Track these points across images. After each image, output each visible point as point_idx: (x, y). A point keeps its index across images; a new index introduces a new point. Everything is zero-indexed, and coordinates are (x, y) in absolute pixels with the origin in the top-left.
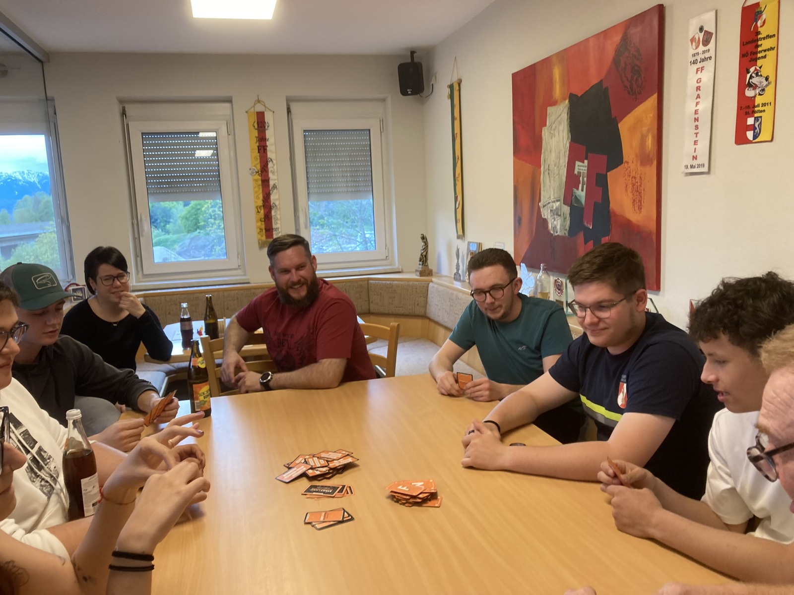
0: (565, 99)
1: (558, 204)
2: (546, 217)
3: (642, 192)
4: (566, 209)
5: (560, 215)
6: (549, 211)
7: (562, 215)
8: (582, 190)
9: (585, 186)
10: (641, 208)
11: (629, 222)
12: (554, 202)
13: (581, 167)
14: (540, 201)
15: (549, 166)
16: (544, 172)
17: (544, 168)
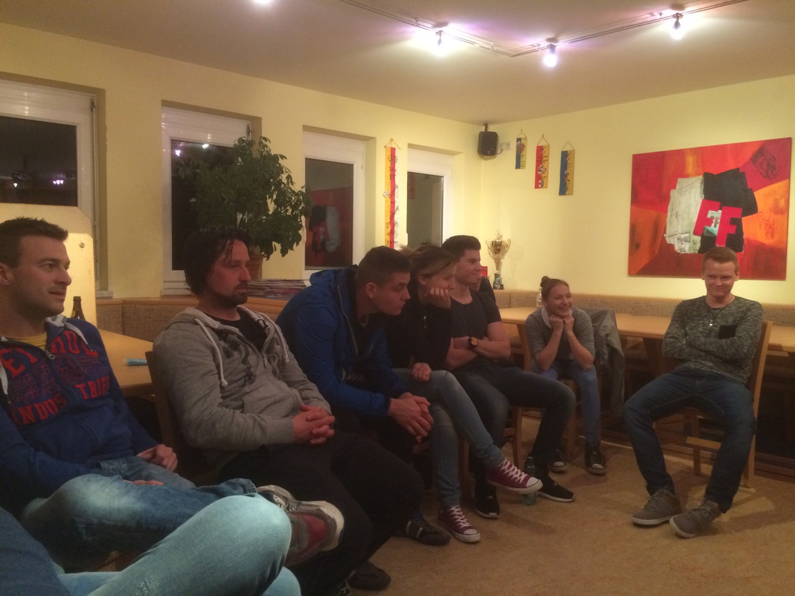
0: (699, 175)
1: (686, 235)
2: (672, 243)
3: (775, 228)
4: (698, 239)
5: (689, 242)
6: (676, 239)
7: (691, 241)
8: (715, 226)
9: (718, 225)
10: (773, 236)
11: (763, 244)
12: (683, 234)
13: (716, 215)
14: (665, 232)
15: (677, 212)
16: (671, 216)
17: (671, 213)
